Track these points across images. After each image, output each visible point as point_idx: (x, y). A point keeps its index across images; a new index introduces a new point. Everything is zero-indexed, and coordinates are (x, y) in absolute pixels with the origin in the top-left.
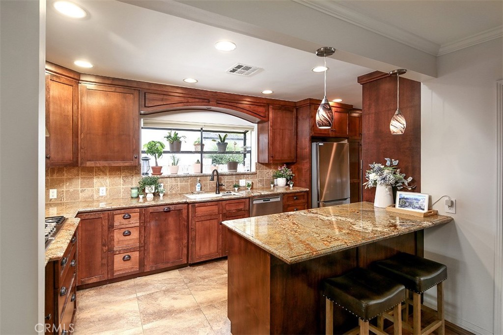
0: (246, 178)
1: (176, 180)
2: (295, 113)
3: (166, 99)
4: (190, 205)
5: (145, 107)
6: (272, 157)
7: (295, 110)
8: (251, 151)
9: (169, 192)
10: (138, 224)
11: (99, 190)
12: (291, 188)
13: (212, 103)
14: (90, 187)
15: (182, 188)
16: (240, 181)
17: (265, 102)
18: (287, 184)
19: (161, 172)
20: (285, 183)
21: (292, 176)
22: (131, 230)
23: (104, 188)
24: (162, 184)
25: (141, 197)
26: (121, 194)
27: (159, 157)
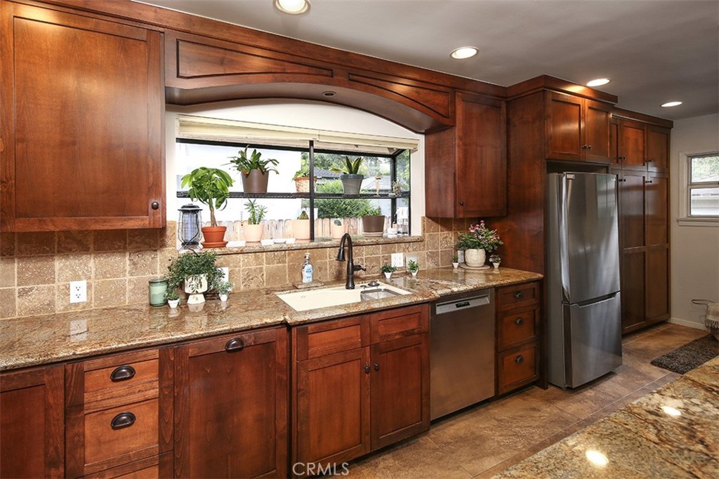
0: (404, 251)
1: (257, 258)
2: (505, 110)
3: (232, 61)
4: (294, 330)
5: (178, 76)
6: (462, 205)
7: (504, 105)
8: (410, 192)
9: (242, 287)
10: (154, 392)
11: (68, 289)
12: (496, 271)
13: (339, 78)
14: (44, 282)
15: (272, 276)
16: (393, 255)
17: (448, 84)
18: (487, 263)
19: (225, 239)
20: (484, 261)
21: (497, 244)
22: (135, 410)
23: (83, 284)
24: (226, 270)
25: (173, 304)
26: (127, 296)
27: (218, 206)
